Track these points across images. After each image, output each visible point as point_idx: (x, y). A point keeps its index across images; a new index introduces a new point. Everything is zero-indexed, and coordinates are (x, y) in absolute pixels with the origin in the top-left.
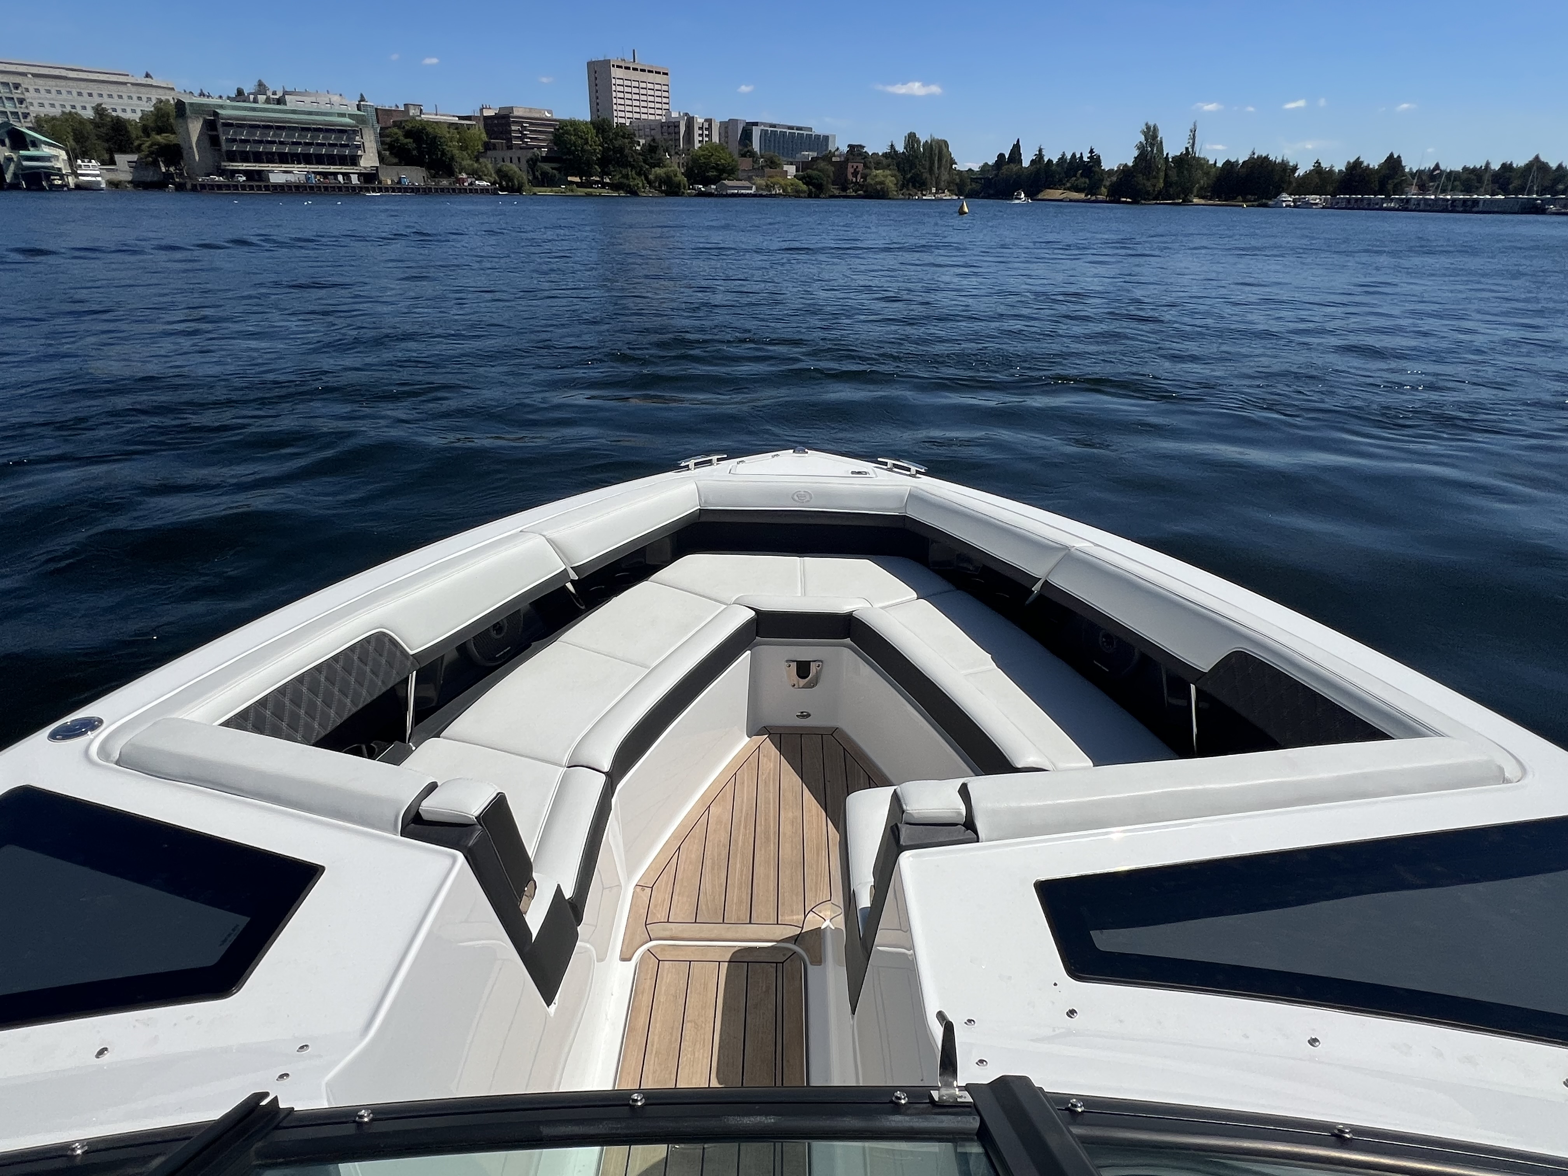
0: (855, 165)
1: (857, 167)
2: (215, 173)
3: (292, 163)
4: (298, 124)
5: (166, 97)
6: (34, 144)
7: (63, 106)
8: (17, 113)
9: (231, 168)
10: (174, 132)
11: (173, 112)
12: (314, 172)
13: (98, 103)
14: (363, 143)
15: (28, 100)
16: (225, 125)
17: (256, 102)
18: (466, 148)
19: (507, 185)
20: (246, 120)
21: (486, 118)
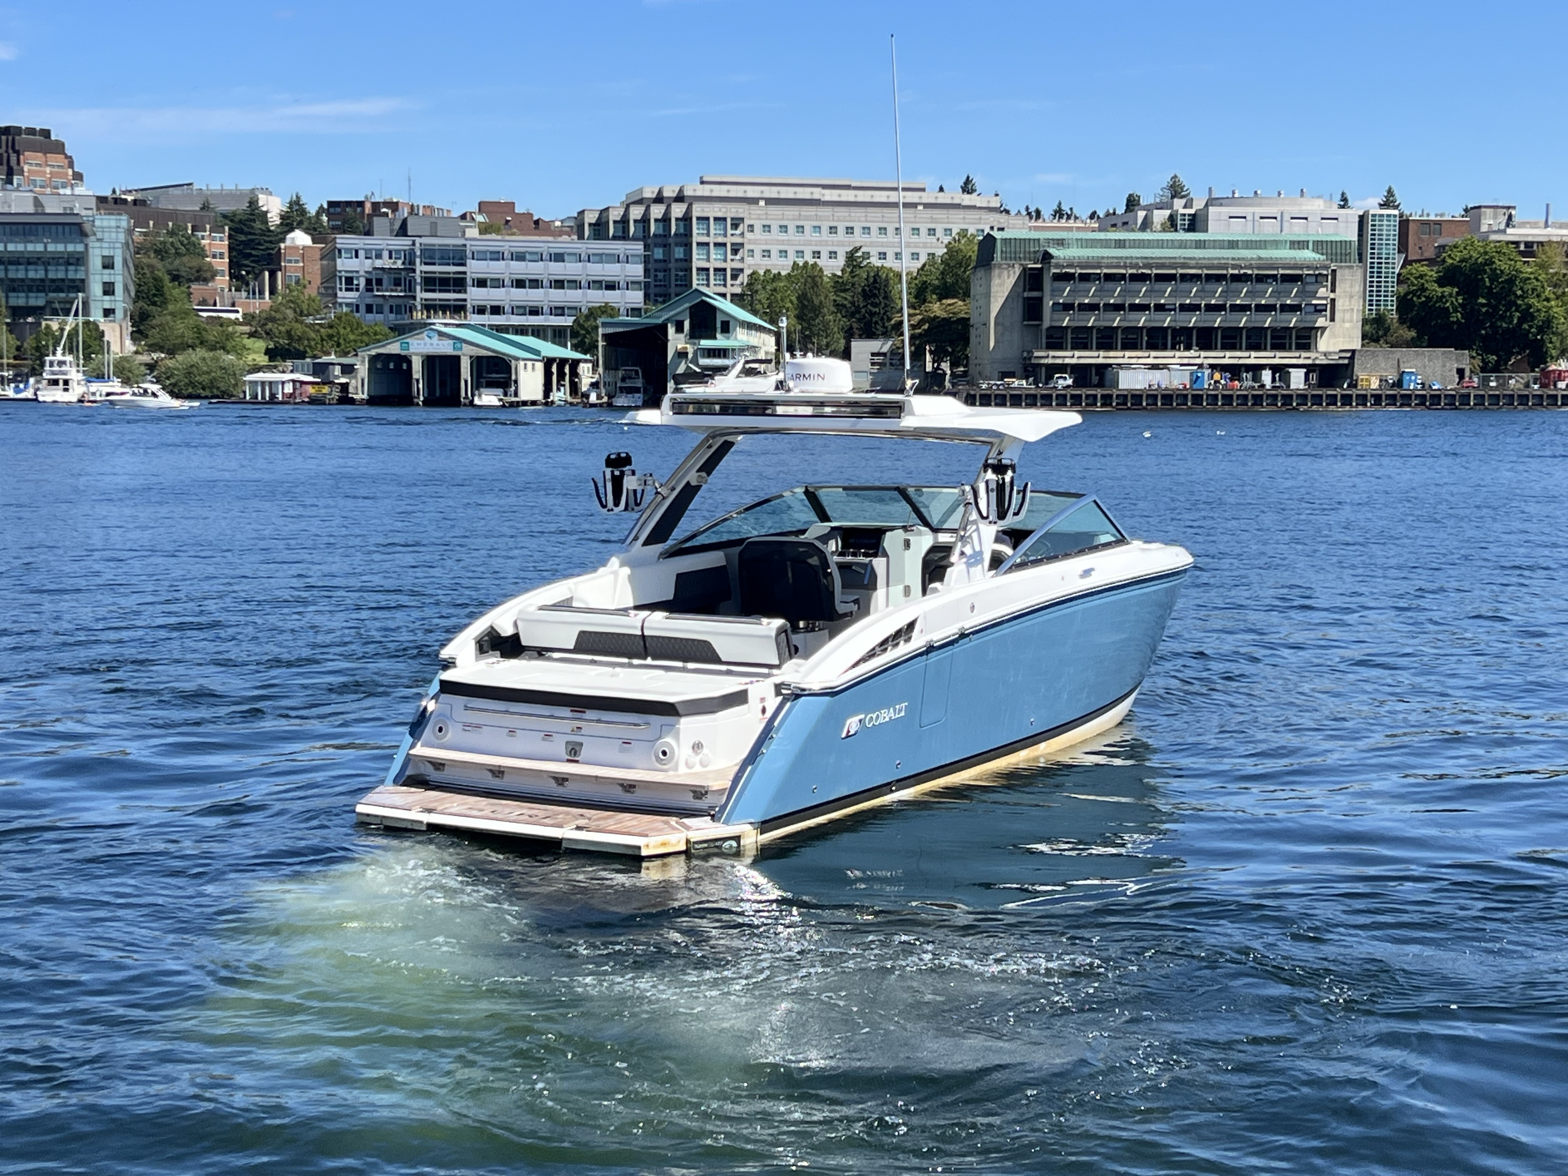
2: (1019, 370)
3: (1173, 348)
4: (1201, 268)
5: (980, 227)
6: (726, 328)
7: (800, 253)
8: (725, 270)
9: (1050, 361)
10: (966, 294)
11: (974, 258)
12: (1213, 367)
13: (858, 245)
14: (1333, 301)
15: (747, 247)
16: (1058, 277)
17: (1146, 225)
20: (1100, 267)
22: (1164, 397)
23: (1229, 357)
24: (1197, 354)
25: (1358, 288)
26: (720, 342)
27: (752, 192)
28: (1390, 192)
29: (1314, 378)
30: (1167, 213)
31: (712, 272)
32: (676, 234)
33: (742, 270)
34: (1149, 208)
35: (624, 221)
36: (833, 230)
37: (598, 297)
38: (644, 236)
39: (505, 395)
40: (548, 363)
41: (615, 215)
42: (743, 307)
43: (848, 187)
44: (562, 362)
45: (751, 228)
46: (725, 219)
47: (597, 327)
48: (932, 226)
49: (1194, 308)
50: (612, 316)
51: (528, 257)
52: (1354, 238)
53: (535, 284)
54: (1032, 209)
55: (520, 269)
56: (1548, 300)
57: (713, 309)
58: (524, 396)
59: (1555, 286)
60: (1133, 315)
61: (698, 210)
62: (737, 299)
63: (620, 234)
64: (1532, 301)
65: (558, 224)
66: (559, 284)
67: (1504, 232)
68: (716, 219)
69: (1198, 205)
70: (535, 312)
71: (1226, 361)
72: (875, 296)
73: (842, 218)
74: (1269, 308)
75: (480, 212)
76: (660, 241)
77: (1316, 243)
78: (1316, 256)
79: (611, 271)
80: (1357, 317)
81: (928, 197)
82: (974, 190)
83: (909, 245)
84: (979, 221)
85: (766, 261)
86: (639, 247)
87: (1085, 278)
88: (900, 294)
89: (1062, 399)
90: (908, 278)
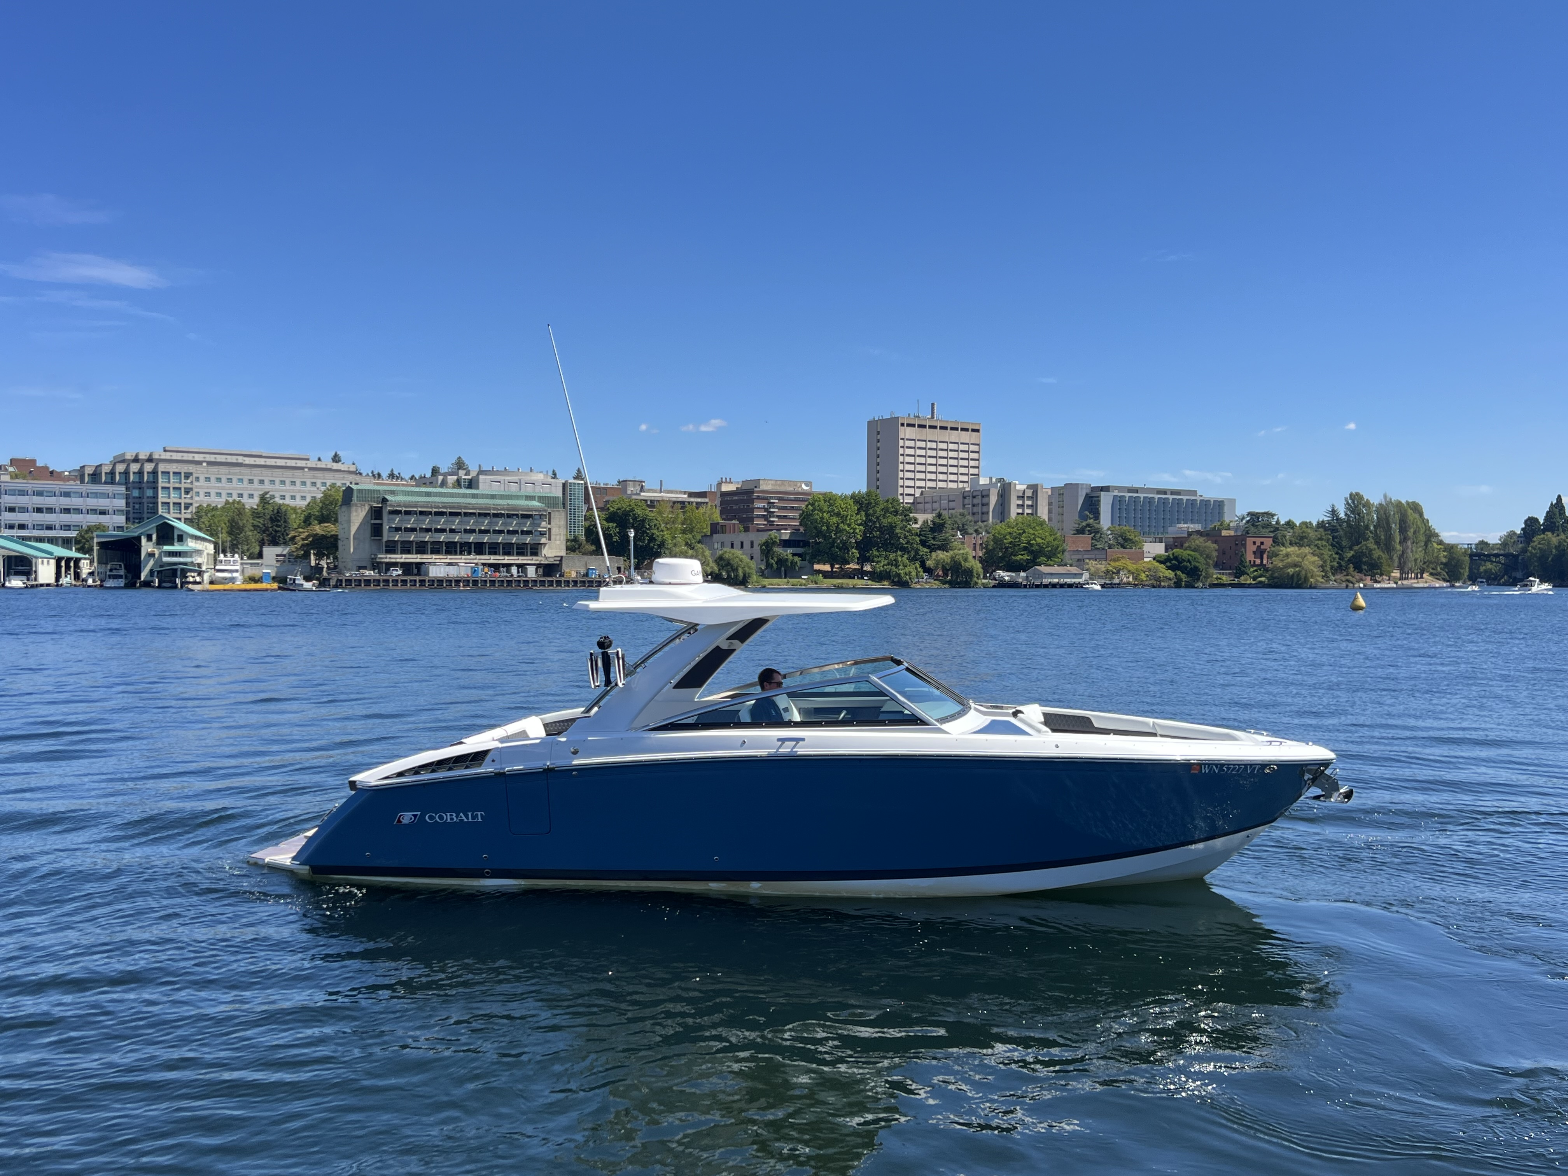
0: (1258, 541)
1: (1262, 543)
2: (369, 566)
3: (461, 553)
4: (475, 509)
5: (344, 482)
6: (181, 539)
7: (230, 495)
8: (180, 504)
9: (388, 560)
10: (336, 521)
11: (340, 500)
12: (484, 564)
13: (267, 490)
14: (550, 529)
15: (195, 490)
16: (392, 512)
17: (443, 484)
18: (691, 531)
19: (729, 576)
20: (417, 507)
21: (724, 494)
22: (456, 581)
23: (493, 559)
24: (474, 557)
25: (563, 522)
26: (177, 547)
27: (198, 457)
28: (579, 471)
29: (540, 571)
30: (455, 478)
31: (171, 505)
32: (147, 482)
33: (191, 504)
34: (445, 475)
35: (112, 473)
36: (251, 481)
37: (94, 519)
38: (126, 483)
39: (28, 580)
40: (59, 560)
41: (106, 469)
42: (193, 527)
43: (260, 456)
44: (68, 560)
45: (197, 479)
46: (180, 473)
47: (93, 538)
48: (314, 480)
49: (472, 531)
50: (104, 531)
51: (45, 494)
52: (561, 495)
53: (50, 510)
54: (375, 473)
55: (38, 501)
56: (662, 531)
57: (172, 528)
58: (42, 580)
59: (666, 524)
60: (437, 535)
61: (162, 467)
62: (188, 521)
63: (109, 480)
64: (656, 532)
65: (66, 473)
66: (67, 511)
67: (639, 494)
68: (174, 473)
69: (473, 474)
70: (49, 528)
71: (491, 561)
72: (278, 521)
73: (257, 475)
74: (515, 532)
75: (11, 465)
76: (137, 485)
77: (539, 497)
78: (540, 504)
79: (102, 503)
80: (563, 538)
81: (310, 464)
82: (340, 461)
83: (299, 491)
84: (343, 478)
85: (207, 499)
86: (122, 489)
87: (407, 513)
88: (295, 520)
89: (395, 582)
90: (299, 511)
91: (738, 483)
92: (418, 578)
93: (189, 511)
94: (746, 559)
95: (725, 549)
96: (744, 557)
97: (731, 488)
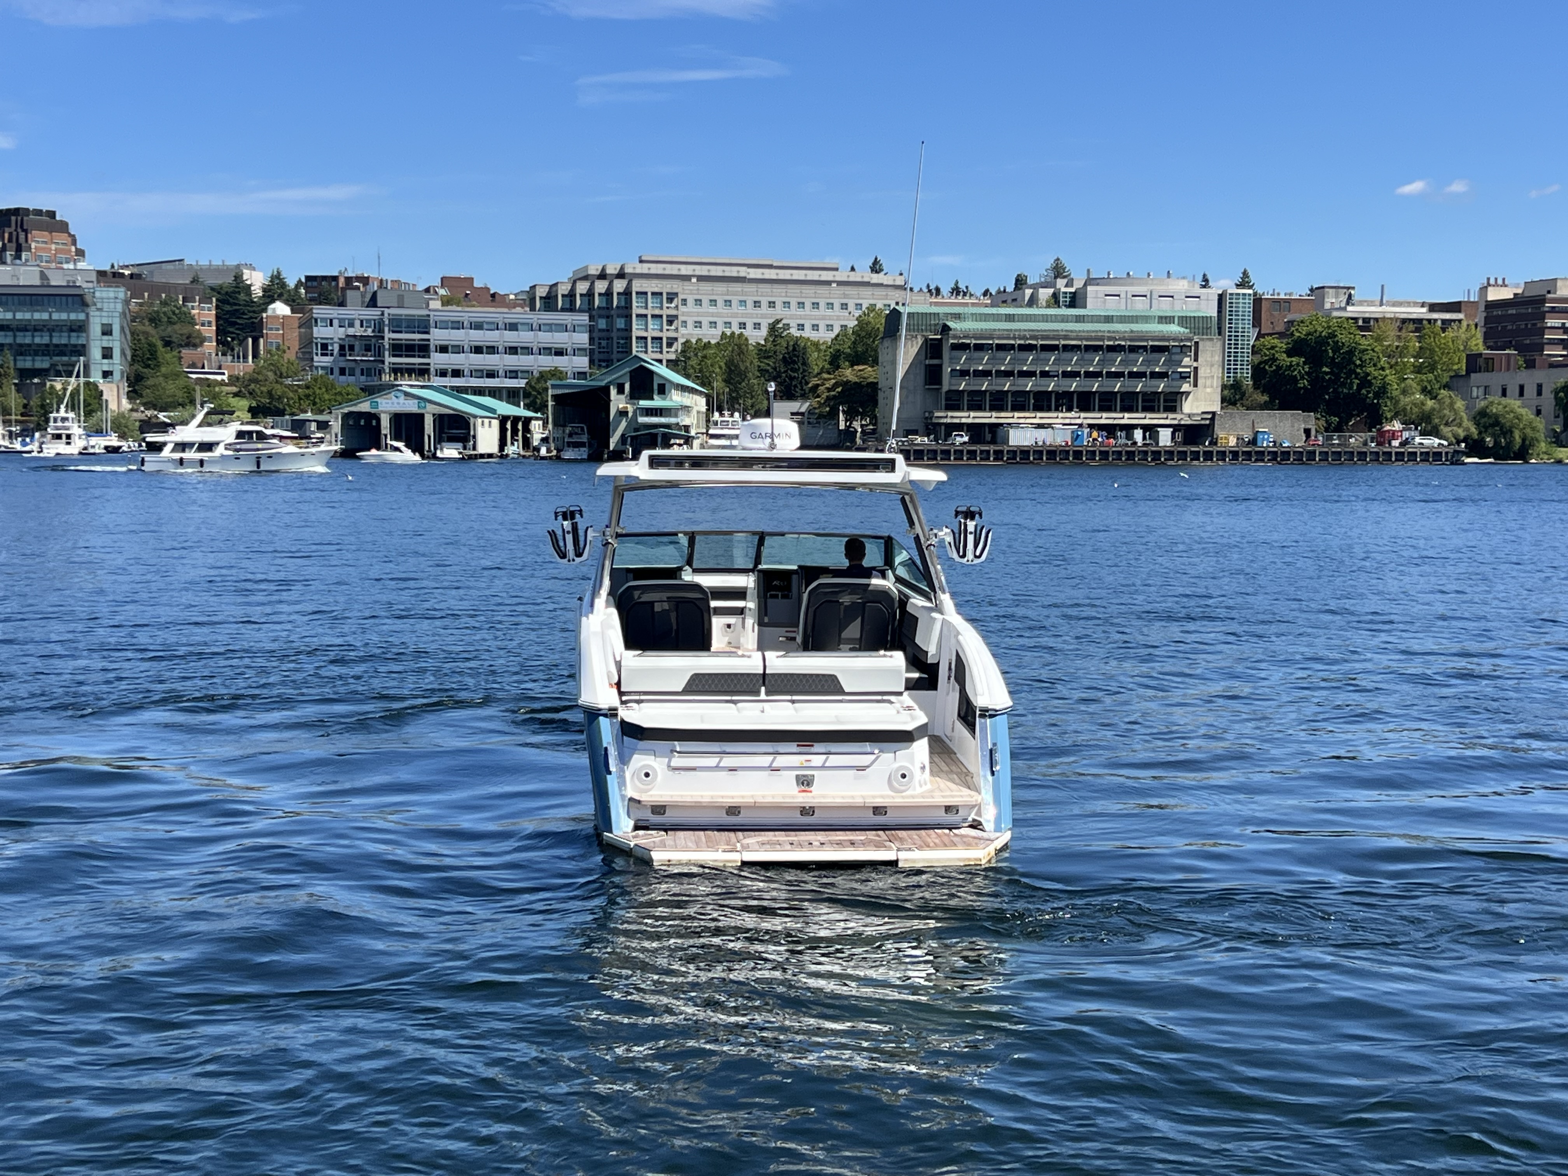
2: (921, 428)
3: (1057, 410)
4: (1081, 339)
5: (887, 302)
6: (662, 390)
7: (728, 324)
8: (661, 339)
9: (949, 421)
10: (875, 362)
11: (882, 329)
12: (1091, 426)
13: (779, 317)
14: (1196, 369)
15: (681, 318)
16: (956, 347)
17: (1033, 301)
18: (1432, 368)
19: (1497, 443)
20: (992, 338)
21: (1491, 306)
22: (1048, 452)
23: (1105, 418)
24: (1077, 415)
25: (1217, 358)
26: (657, 402)
27: (685, 270)
28: (1244, 273)
29: (1179, 436)
30: (1051, 291)
31: (649, 340)
32: (617, 307)
33: (676, 339)
34: (1035, 287)
35: (571, 295)
36: (757, 304)
37: (548, 362)
38: (589, 308)
39: (465, 448)
40: (503, 420)
41: (563, 289)
42: (677, 372)
43: (770, 267)
44: (516, 419)
45: (684, 302)
46: (661, 294)
47: (547, 389)
48: (844, 301)
49: (1074, 375)
50: (561, 379)
51: (485, 326)
52: (1215, 314)
53: (491, 350)
54: (932, 287)
55: (477, 337)
56: (1383, 369)
57: (651, 373)
58: (482, 449)
59: (1390, 357)
60: (1022, 381)
61: (637, 285)
62: (672, 364)
63: (568, 306)
64: (1371, 369)
65: (512, 297)
66: (513, 350)
67: (1345, 309)
68: (653, 294)
69: (1078, 284)
70: (491, 375)
71: (1103, 421)
72: (794, 362)
73: (765, 294)
74: (1140, 375)
75: (442, 286)
76: (603, 312)
77: (1181, 318)
78: (1182, 330)
79: (559, 339)
80: (1217, 384)
81: (840, 276)
82: (881, 270)
83: (823, 318)
84: (886, 297)
85: (697, 331)
86: (584, 318)
87: (979, 348)
88: (816, 361)
89: (959, 454)
90: (823, 347)
91: (1517, 286)
92: (992, 448)
93: (673, 349)
94: (1527, 414)
95: (1491, 398)
96: (1523, 411)
97: (1506, 294)
